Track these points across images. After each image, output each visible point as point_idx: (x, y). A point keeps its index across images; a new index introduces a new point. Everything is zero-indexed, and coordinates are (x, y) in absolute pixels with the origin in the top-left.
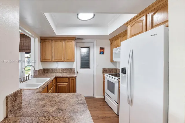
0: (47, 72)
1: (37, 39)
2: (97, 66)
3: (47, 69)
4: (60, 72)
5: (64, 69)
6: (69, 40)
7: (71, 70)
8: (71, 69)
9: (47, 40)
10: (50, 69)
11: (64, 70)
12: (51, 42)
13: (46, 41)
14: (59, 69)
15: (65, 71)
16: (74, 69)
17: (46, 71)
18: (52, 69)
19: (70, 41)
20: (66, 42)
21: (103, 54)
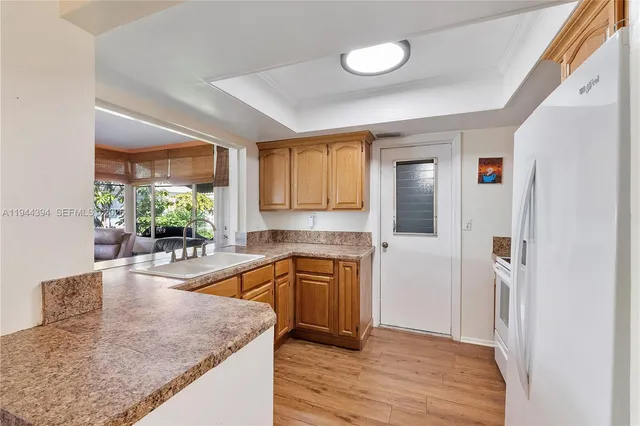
0: (282, 241)
1: (244, 151)
2: (466, 227)
3: (283, 232)
4: (323, 240)
5: (334, 234)
6: (346, 144)
7: (360, 238)
8: (359, 235)
9: (275, 151)
10: (290, 232)
11: (333, 237)
12: (287, 156)
13: (273, 154)
14: (319, 234)
15: (337, 241)
16: (370, 234)
17: (279, 238)
18: (297, 233)
19: (348, 147)
20: (335, 152)
21: (494, 182)
